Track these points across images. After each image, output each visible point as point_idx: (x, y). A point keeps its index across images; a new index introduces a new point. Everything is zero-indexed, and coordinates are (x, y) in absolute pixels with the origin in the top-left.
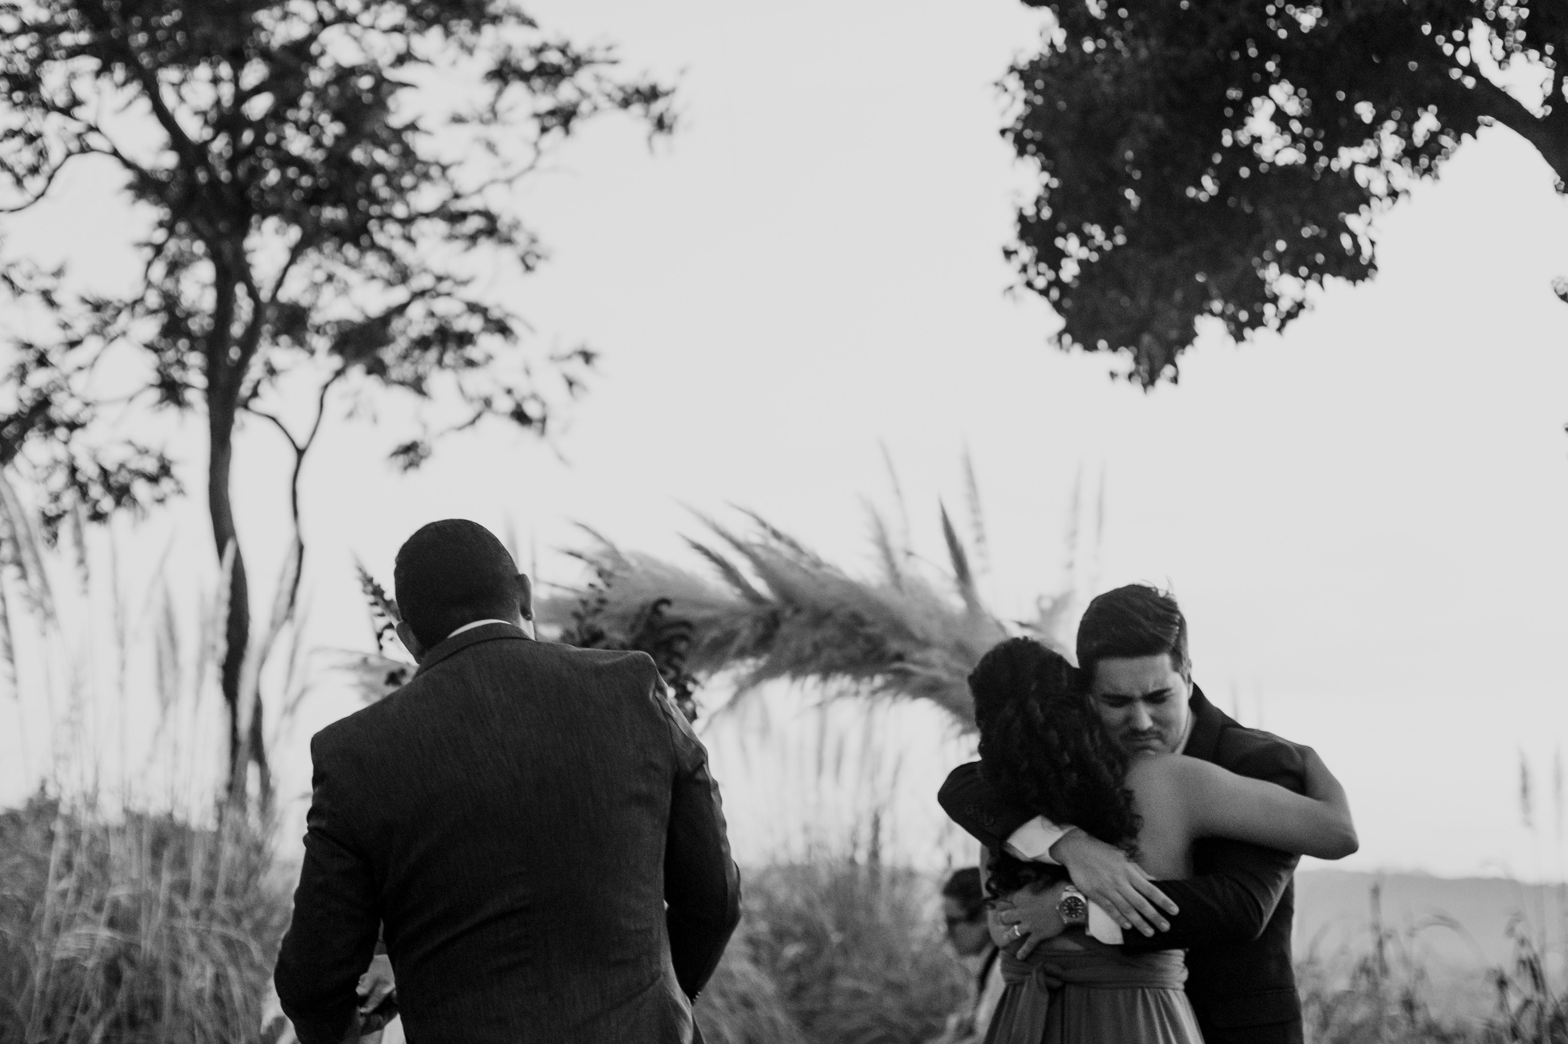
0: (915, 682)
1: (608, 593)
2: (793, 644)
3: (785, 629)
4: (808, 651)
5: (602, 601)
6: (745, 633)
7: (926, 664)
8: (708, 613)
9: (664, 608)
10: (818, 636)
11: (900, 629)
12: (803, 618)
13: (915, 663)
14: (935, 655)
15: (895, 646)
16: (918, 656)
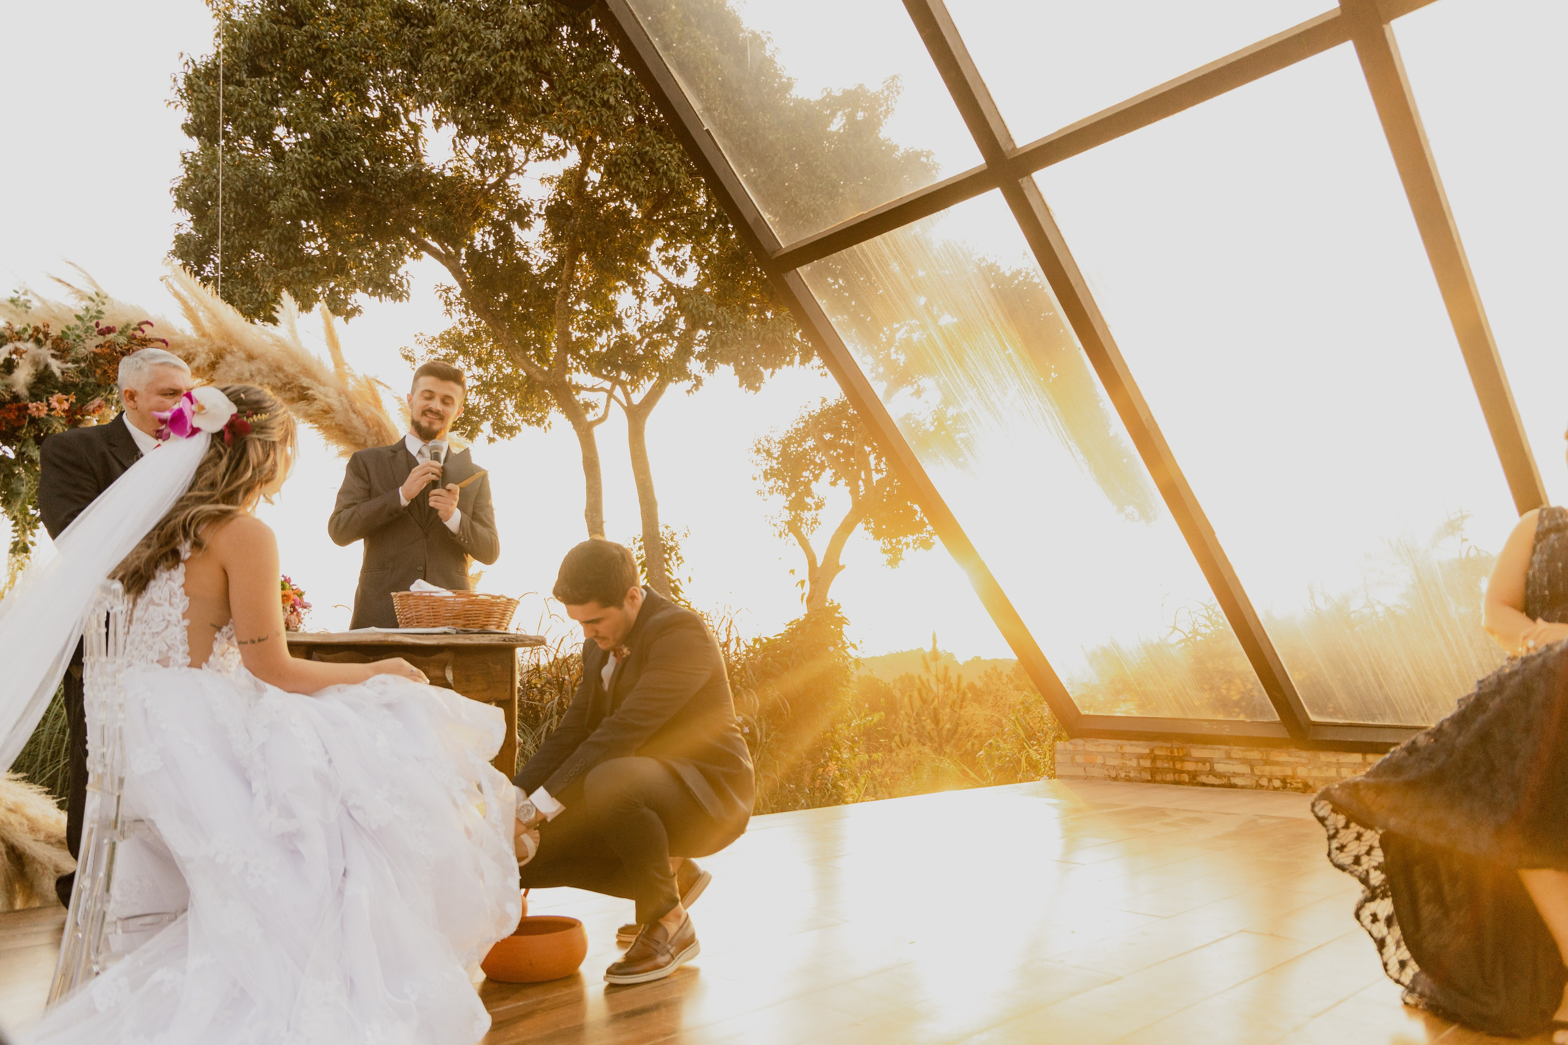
0: (316, 406)
1: (101, 308)
2: (236, 369)
3: (229, 358)
4: (247, 375)
5: (100, 312)
6: (203, 356)
7: (326, 396)
8: (177, 338)
9: (145, 327)
10: (253, 366)
11: (307, 372)
12: (242, 355)
13: (320, 393)
14: (332, 392)
15: (305, 382)
16: (321, 388)
